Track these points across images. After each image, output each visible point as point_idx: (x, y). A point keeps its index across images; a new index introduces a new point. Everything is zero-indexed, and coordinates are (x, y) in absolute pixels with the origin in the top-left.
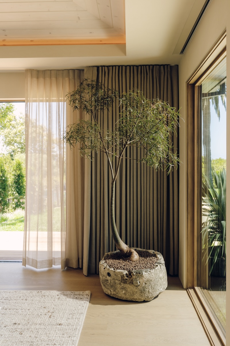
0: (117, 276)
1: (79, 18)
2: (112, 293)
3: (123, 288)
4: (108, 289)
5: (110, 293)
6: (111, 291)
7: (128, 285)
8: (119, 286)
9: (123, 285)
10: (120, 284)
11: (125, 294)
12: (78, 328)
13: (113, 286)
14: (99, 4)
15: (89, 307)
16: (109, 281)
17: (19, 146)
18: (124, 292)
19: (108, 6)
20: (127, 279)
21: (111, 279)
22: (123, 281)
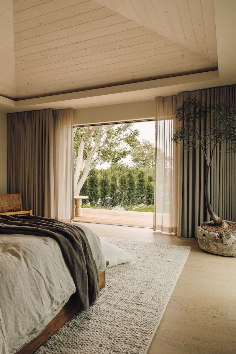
0: (210, 236)
1: (183, 55)
2: (207, 249)
3: (215, 246)
4: (204, 245)
5: (205, 249)
6: (205, 247)
7: (219, 244)
8: (211, 244)
9: (215, 243)
10: (213, 242)
11: (217, 250)
12: (181, 265)
13: (207, 244)
14: (197, 42)
15: (189, 256)
16: (205, 240)
17: (142, 163)
18: (215, 248)
19: (204, 42)
20: (218, 239)
21: (206, 238)
22: (215, 241)
